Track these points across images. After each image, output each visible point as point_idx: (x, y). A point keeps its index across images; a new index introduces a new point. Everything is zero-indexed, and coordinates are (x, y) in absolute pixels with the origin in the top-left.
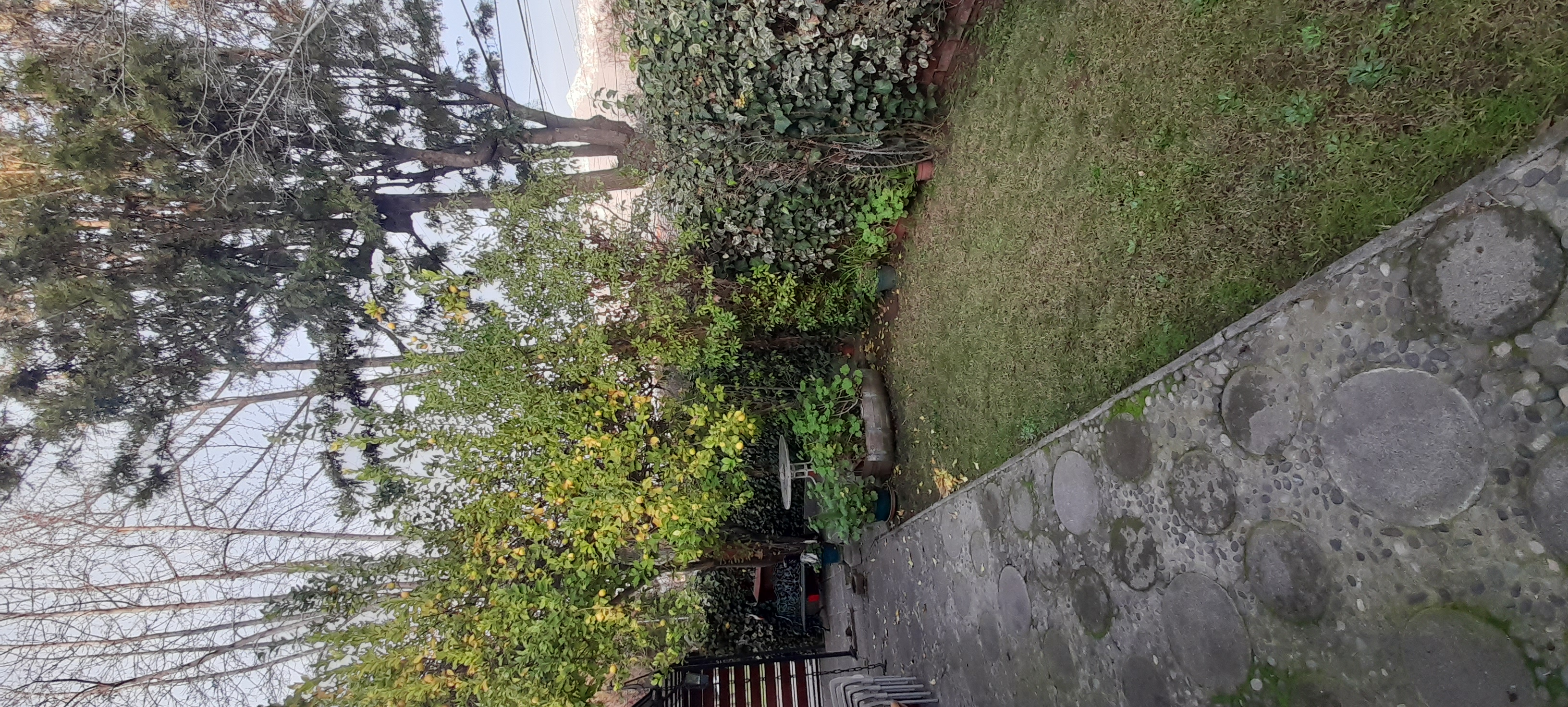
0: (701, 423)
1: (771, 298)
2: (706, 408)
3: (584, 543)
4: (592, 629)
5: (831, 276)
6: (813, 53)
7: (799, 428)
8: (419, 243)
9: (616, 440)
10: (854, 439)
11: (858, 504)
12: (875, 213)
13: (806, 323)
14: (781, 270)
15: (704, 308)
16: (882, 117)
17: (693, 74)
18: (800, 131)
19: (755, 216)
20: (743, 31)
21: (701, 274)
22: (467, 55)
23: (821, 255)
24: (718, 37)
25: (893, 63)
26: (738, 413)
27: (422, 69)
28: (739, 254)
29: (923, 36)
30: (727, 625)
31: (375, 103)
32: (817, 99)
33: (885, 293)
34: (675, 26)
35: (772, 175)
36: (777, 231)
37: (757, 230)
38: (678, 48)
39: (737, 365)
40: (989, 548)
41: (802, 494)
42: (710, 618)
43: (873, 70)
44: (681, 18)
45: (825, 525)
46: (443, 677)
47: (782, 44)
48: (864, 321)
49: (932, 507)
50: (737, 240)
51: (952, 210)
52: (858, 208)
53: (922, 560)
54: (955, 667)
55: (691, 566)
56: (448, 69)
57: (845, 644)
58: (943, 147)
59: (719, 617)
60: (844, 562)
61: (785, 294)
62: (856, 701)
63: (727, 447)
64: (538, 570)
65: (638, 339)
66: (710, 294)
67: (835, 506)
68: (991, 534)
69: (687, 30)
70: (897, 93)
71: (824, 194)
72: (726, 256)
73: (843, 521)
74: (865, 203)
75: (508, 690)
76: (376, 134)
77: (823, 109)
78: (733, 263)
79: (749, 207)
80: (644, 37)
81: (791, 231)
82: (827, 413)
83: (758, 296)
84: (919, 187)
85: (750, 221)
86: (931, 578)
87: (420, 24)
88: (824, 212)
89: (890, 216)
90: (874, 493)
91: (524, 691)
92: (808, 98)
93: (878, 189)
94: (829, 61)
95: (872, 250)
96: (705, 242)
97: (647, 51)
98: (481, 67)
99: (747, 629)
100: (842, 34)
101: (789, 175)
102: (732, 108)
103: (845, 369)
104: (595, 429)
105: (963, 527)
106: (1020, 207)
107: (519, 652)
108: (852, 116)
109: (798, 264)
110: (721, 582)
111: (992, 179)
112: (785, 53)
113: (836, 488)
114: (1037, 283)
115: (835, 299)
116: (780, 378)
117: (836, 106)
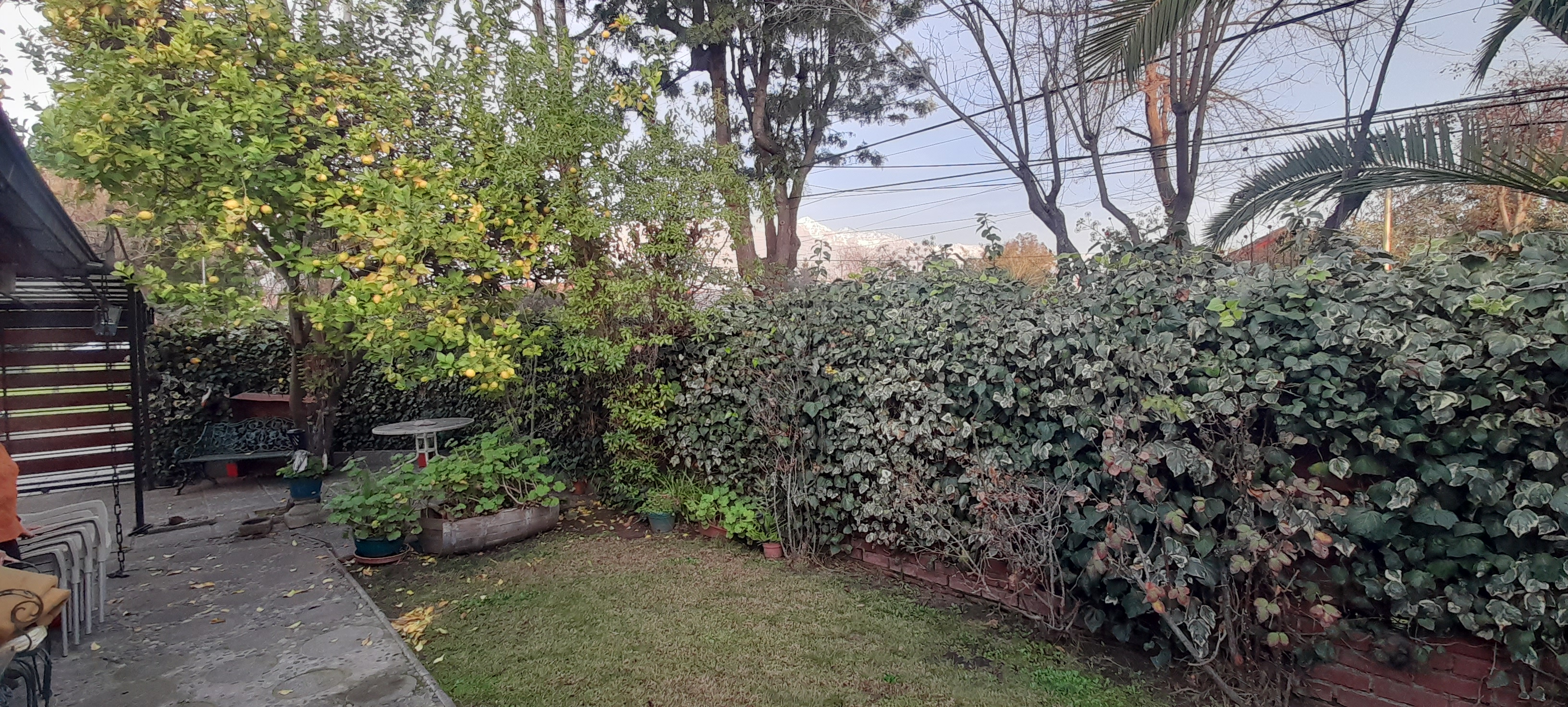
0: (497, 330)
1: (638, 404)
2: (516, 336)
3: (340, 194)
4: (211, 194)
5: (663, 464)
6: (874, 435)
7: (488, 440)
8: (681, 74)
9: (479, 238)
10: (472, 505)
11: (383, 517)
12: (729, 505)
13: (611, 441)
14: (668, 413)
15: (628, 335)
16: (822, 503)
17: (851, 328)
18: (805, 426)
19: (722, 386)
20: (888, 372)
21: (664, 333)
22: (842, 138)
23: (684, 453)
24: (882, 351)
25: (869, 509)
26: (512, 371)
27: (830, 102)
28: (683, 370)
29: (892, 534)
30: (196, 360)
31: (801, 58)
32: (834, 441)
33: (646, 523)
34: (887, 314)
35: (764, 401)
36: (708, 407)
37: (708, 387)
38: (871, 316)
39: (565, 370)
40: (319, 696)
41: (391, 447)
42: (209, 339)
43: (861, 491)
44: (894, 318)
45: (353, 479)
46: (156, 14)
47: (879, 407)
48: (613, 503)
49: (377, 611)
50: (698, 368)
51: (737, 585)
52: (732, 487)
53: (296, 609)
54: (118, 676)
55: (298, 317)
56: (829, 123)
57: (154, 517)
58: (796, 566)
59: (210, 349)
60: (293, 505)
61: (643, 417)
62: (69, 539)
63: (469, 359)
64: (304, 139)
65: (595, 268)
66: (644, 342)
67: (381, 488)
68: (341, 695)
69: (886, 323)
70: (843, 515)
71: (745, 452)
72: (681, 357)
73: (358, 500)
74: (739, 495)
75: (126, 86)
76: (777, 56)
77: (825, 447)
78: (674, 365)
79: (732, 380)
80: (876, 287)
81: (708, 421)
82: (507, 471)
83: (641, 390)
84: (757, 547)
85: (717, 381)
86: (266, 623)
87: (865, 105)
88: (728, 453)
89: (727, 521)
90: (398, 534)
91: (123, 105)
92: (835, 432)
93: (753, 506)
94: (867, 450)
95: (691, 506)
96: (696, 337)
97: (865, 290)
98: (834, 149)
99: (188, 385)
100: (890, 461)
101: (764, 417)
102: (823, 363)
103: (560, 487)
104: (491, 218)
105: (348, 656)
106: (747, 656)
107: (185, 105)
108: (821, 475)
109: (675, 429)
110: (266, 352)
111: (772, 621)
112: (872, 410)
113: (406, 488)
114: (670, 691)
115: (639, 470)
116: (548, 416)
117: (829, 459)
